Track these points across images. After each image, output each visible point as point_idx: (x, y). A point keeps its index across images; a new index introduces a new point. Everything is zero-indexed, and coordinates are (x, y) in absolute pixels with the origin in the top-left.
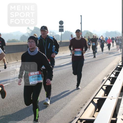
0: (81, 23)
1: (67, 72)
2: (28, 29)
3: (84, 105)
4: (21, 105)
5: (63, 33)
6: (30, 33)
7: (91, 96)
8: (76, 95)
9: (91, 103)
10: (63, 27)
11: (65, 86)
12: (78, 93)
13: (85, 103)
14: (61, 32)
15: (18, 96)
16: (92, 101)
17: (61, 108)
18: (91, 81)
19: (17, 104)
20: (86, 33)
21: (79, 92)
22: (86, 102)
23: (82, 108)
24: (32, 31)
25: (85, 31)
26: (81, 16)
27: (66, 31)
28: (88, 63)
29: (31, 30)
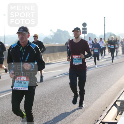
0: (104, 25)
1: (90, 74)
2: (51, 31)
3: (107, 108)
4: (43, 107)
5: (86, 35)
6: (53, 36)
7: (114, 99)
8: (99, 98)
9: (114, 106)
10: (86, 29)
11: (88, 89)
12: (101, 96)
13: (107, 105)
14: (84, 34)
15: (41, 98)
16: (115, 104)
17: (83, 111)
18: (113, 84)
19: (39, 106)
20: (109, 35)
21: (102, 94)
22: (109, 105)
23: (104, 111)
24: (55, 34)
25: (108, 33)
26: (105, 18)
27: (89, 33)
28: (111, 66)
29: (54, 32)
